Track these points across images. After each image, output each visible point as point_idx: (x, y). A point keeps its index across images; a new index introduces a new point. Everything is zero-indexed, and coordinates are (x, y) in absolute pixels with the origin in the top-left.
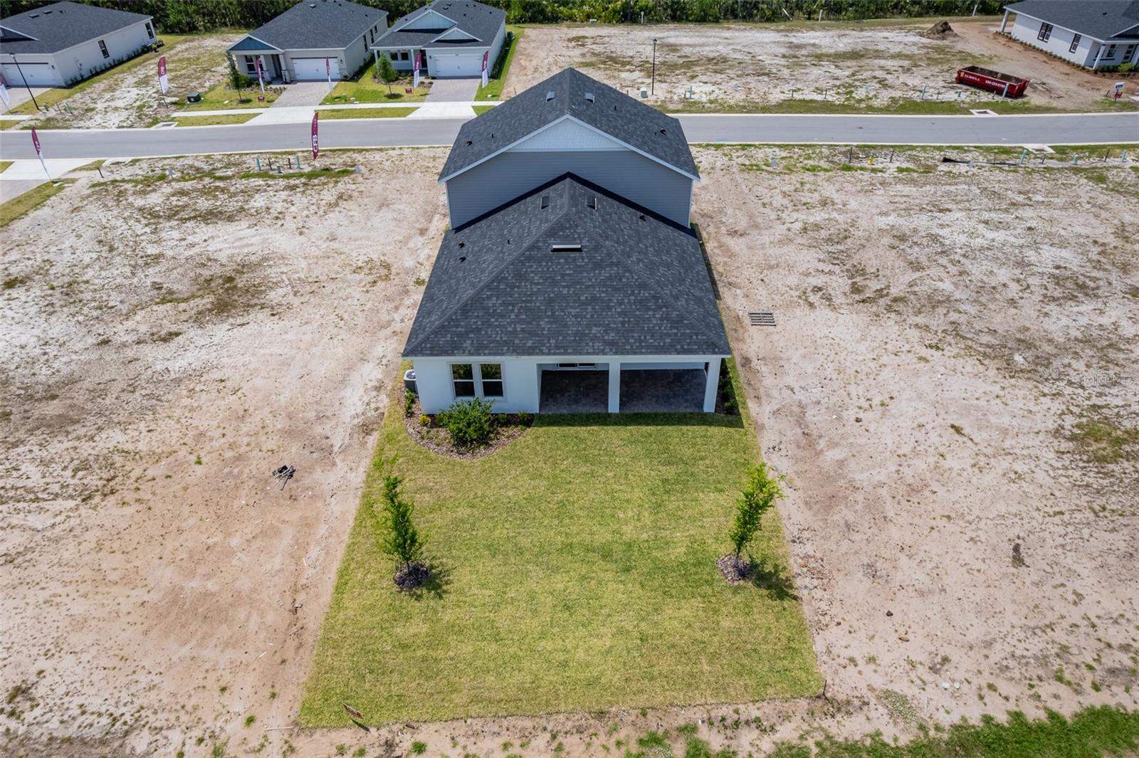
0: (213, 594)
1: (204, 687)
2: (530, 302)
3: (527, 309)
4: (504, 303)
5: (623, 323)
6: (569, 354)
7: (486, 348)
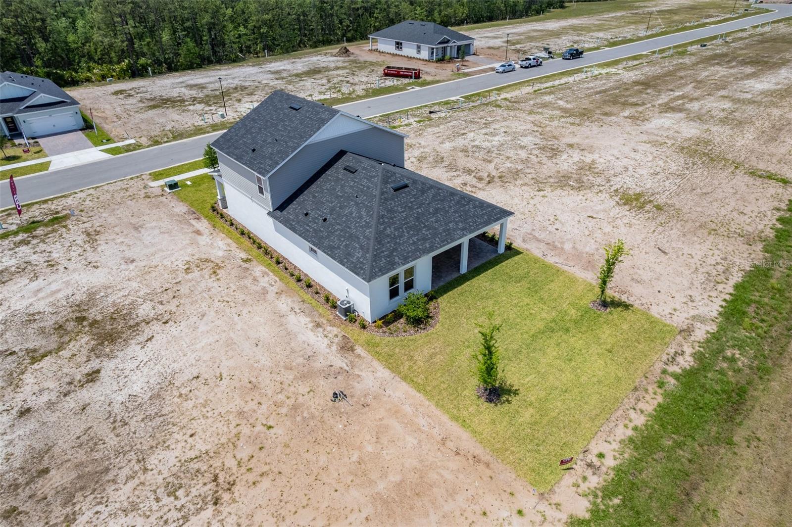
0: (402, 481)
1: (473, 522)
2: (407, 223)
3: (410, 228)
4: (395, 229)
5: (460, 216)
6: (450, 243)
7: (409, 257)
